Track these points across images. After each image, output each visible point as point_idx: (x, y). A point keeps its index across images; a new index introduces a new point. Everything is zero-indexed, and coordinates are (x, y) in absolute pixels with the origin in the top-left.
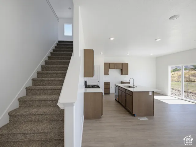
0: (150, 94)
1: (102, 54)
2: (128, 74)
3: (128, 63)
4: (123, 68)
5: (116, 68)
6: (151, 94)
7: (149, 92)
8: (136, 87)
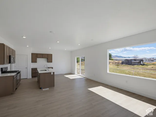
0: (52, 74)
1: (28, 46)
2: (52, 62)
3: (52, 54)
7: (51, 73)
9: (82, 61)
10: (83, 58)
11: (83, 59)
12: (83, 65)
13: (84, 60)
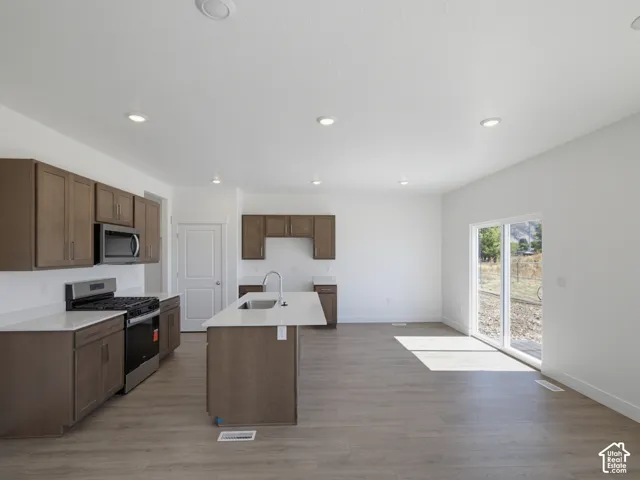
1: (218, 182)
2: (333, 257)
3: (334, 217)
4: (318, 234)
5: (290, 235)
6: (285, 338)
7: (276, 327)
8: (284, 305)
9: (526, 249)
10: (526, 237)
11: (530, 240)
12: (530, 274)
13: (537, 247)
